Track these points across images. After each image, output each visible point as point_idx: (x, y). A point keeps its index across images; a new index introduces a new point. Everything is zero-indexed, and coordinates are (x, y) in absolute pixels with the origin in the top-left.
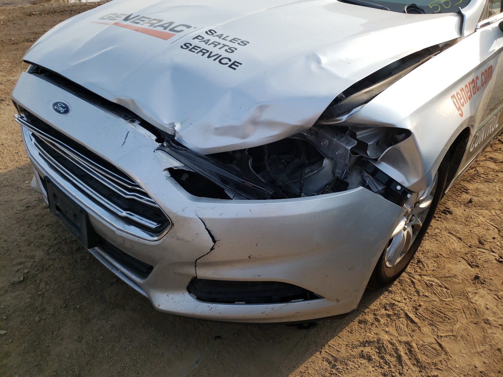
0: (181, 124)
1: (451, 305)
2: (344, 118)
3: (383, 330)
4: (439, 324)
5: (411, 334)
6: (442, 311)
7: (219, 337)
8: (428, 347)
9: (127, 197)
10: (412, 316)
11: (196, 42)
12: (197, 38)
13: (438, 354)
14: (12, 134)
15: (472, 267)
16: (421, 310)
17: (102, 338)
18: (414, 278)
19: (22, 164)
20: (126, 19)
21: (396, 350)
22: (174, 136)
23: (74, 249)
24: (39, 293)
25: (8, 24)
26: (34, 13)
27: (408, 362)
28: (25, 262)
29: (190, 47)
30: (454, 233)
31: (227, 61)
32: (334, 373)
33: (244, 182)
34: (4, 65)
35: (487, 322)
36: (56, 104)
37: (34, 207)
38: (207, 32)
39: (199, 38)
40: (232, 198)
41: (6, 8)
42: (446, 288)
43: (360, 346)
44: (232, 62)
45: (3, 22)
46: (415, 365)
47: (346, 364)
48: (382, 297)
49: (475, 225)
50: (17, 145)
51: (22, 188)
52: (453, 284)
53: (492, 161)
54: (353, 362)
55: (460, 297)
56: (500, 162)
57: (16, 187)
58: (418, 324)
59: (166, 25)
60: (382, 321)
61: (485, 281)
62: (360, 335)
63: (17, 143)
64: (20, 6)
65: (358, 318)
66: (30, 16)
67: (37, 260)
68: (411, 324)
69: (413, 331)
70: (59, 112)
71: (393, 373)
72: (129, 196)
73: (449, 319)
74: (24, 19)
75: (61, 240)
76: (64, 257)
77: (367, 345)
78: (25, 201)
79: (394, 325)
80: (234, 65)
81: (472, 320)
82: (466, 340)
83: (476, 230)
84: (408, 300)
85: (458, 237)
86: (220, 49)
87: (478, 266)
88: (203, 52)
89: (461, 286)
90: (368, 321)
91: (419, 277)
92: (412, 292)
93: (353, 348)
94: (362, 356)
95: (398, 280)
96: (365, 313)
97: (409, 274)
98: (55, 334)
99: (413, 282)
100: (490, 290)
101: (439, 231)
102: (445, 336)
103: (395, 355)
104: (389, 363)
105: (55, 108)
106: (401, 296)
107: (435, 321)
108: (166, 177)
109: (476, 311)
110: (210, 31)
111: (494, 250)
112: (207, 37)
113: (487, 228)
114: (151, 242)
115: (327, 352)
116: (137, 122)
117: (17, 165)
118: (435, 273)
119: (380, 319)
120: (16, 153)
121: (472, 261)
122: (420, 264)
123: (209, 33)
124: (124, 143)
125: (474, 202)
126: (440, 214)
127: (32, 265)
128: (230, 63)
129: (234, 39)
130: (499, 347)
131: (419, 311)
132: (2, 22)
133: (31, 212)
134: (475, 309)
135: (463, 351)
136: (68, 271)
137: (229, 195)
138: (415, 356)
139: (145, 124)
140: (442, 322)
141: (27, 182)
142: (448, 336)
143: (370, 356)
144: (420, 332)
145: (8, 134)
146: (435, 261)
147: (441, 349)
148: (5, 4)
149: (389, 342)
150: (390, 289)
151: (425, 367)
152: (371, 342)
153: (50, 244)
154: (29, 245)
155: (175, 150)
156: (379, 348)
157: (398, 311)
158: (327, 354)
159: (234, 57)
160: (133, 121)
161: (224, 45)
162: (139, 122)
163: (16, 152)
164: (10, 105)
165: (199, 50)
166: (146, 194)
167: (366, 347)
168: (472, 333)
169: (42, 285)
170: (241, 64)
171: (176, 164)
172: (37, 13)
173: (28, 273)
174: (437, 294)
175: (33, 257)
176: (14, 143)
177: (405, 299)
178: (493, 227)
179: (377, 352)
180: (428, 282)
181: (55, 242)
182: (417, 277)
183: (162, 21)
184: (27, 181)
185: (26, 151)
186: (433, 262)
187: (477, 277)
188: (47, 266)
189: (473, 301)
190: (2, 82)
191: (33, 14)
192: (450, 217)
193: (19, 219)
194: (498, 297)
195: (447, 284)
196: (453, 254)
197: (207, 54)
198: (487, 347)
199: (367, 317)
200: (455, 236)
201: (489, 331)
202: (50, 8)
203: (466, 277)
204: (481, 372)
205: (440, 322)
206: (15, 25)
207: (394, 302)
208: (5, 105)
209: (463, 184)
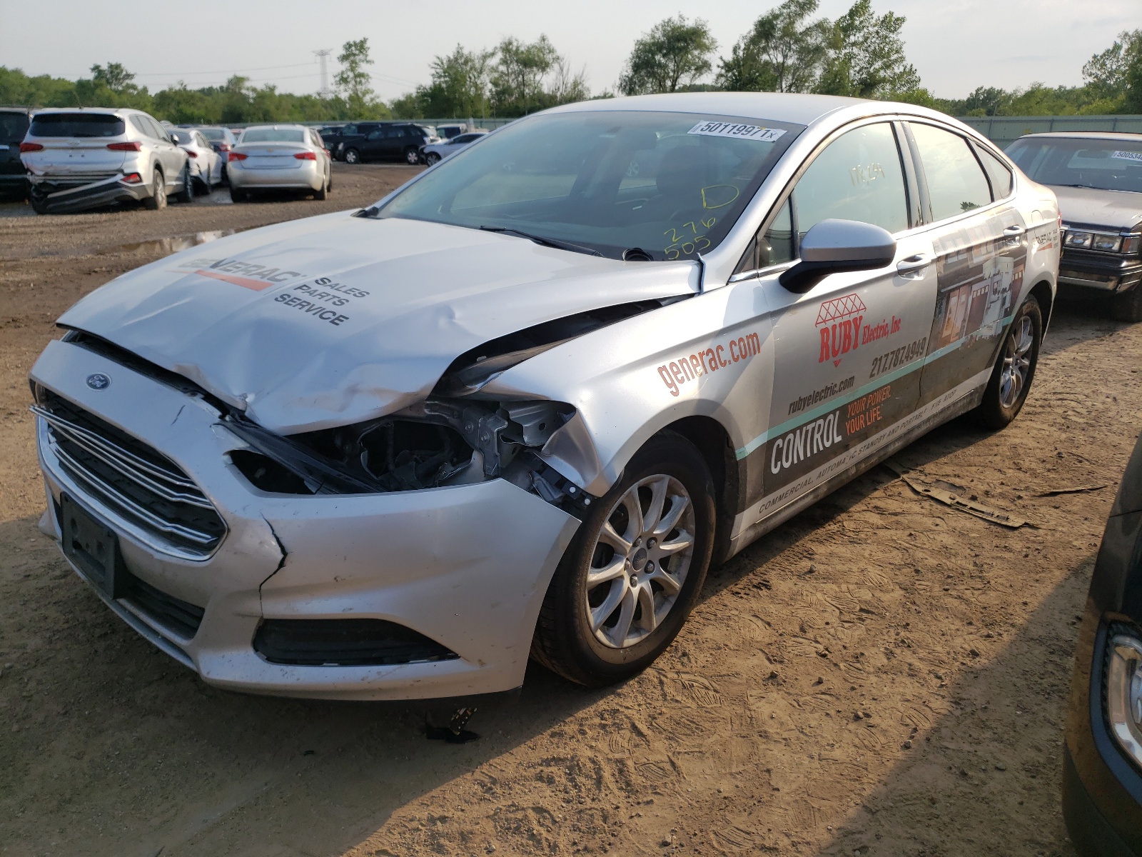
0: (256, 395)
1: (714, 713)
2: (478, 387)
3: (586, 745)
4: (684, 737)
5: (631, 750)
6: (695, 720)
7: (312, 752)
8: (653, 766)
9: (174, 499)
10: (643, 727)
11: (299, 294)
12: (300, 288)
13: (666, 775)
14: (20, 467)
15: (771, 663)
16: (660, 721)
17: (117, 753)
18: (666, 677)
19: (29, 513)
20: (214, 266)
21: (598, 770)
22: (244, 412)
23: (96, 636)
24: (24, 694)
25: (44, 287)
26: (96, 270)
27: (613, 786)
28: (8, 654)
29: (288, 299)
30: (761, 616)
31: (330, 315)
32: (486, 799)
33: (340, 475)
34: (24, 357)
35: (763, 734)
36: (92, 377)
37: (37, 577)
38: (317, 282)
39: (305, 288)
40: (314, 492)
41: (44, 260)
42: (715, 691)
43: (541, 765)
44: (336, 316)
45: (34, 285)
46: (623, 789)
47: (510, 788)
48: (601, 702)
49: (803, 604)
50: (26, 484)
51: (21, 549)
52: (730, 685)
53: (877, 512)
54: (523, 785)
55: (733, 702)
56: (889, 514)
57: (12, 547)
58: (647, 737)
59: (266, 273)
60: (590, 733)
61: (785, 682)
62: (547, 751)
63: (24, 482)
64: (72, 257)
65: (552, 730)
66: (90, 274)
67: (29, 651)
68: (636, 738)
69: (637, 746)
70: (94, 387)
71: (582, 798)
72: (176, 497)
73: (702, 731)
74: (76, 281)
75: (77, 623)
76: (76, 647)
77: (553, 763)
78: (23, 568)
79: (607, 739)
80: (337, 320)
81: (741, 732)
82: (719, 757)
83: (801, 612)
84: (644, 707)
85: (765, 622)
86: (326, 301)
87: (781, 662)
88: (302, 304)
89: (743, 688)
90: (565, 733)
91: (676, 676)
92: (655, 696)
93: (529, 767)
94: (540, 778)
95: (636, 679)
96: (564, 722)
97: (660, 671)
98: (40, 748)
99: (661, 683)
100: (788, 693)
101: (736, 613)
102: (686, 753)
103: (595, 777)
104: (580, 787)
105: (90, 382)
106: (635, 701)
107: (678, 733)
108: (226, 464)
109: (751, 720)
110: (322, 280)
111: (819, 639)
112: (315, 287)
113: (821, 609)
114: (201, 563)
115: (483, 773)
116: (200, 396)
117: (21, 514)
118: (705, 671)
119: (588, 731)
120: (21, 496)
121: (774, 655)
122: (686, 658)
123: (320, 282)
124: (175, 420)
125: (817, 573)
126: (749, 589)
127: (18, 657)
128: (333, 318)
129: (350, 290)
130: (770, 767)
131: (657, 721)
132: (32, 285)
133: (33, 583)
134: (751, 718)
135: (708, 771)
136: (80, 666)
137: (310, 488)
138: (626, 777)
139: (210, 398)
140: (690, 735)
141: (32, 540)
142: (692, 752)
143: (553, 777)
144: (647, 747)
145: (12, 468)
146: (711, 654)
147: (672, 769)
148: (42, 254)
149: (590, 759)
150: (619, 691)
151: (637, 791)
152: (560, 759)
153: (55, 628)
154: (19, 630)
155: (240, 425)
156: (570, 768)
157: (622, 720)
158: (484, 775)
159: (340, 310)
160: (194, 394)
161: (334, 297)
162: (202, 396)
163: (22, 494)
164: (23, 421)
165: (298, 302)
166: (200, 494)
167: (550, 766)
168: (733, 749)
169: (32, 685)
170: (347, 318)
171: (239, 444)
172: (104, 269)
173: (11, 667)
174: (696, 698)
175: (24, 647)
176: (20, 482)
177: (639, 705)
178: (833, 607)
179: (566, 773)
180: (687, 682)
181: (66, 626)
182: (672, 675)
183: (264, 267)
184: (33, 538)
185: (39, 460)
186: (708, 655)
187: (773, 676)
188: (44, 658)
189: (753, 707)
190: (16, 385)
191: (96, 272)
192: (765, 594)
193: (8, 593)
194: (798, 703)
195: (719, 685)
196: (747, 646)
197: (307, 308)
198: (750, 767)
199: (566, 728)
200: (762, 620)
201: (763, 747)
202: (130, 261)
203: (755, 677)
204: (725, 798)
205: (686, 735)
206: (57, 291)
207: (618, 707)
208: (15, 421)
209: (808, 546)
